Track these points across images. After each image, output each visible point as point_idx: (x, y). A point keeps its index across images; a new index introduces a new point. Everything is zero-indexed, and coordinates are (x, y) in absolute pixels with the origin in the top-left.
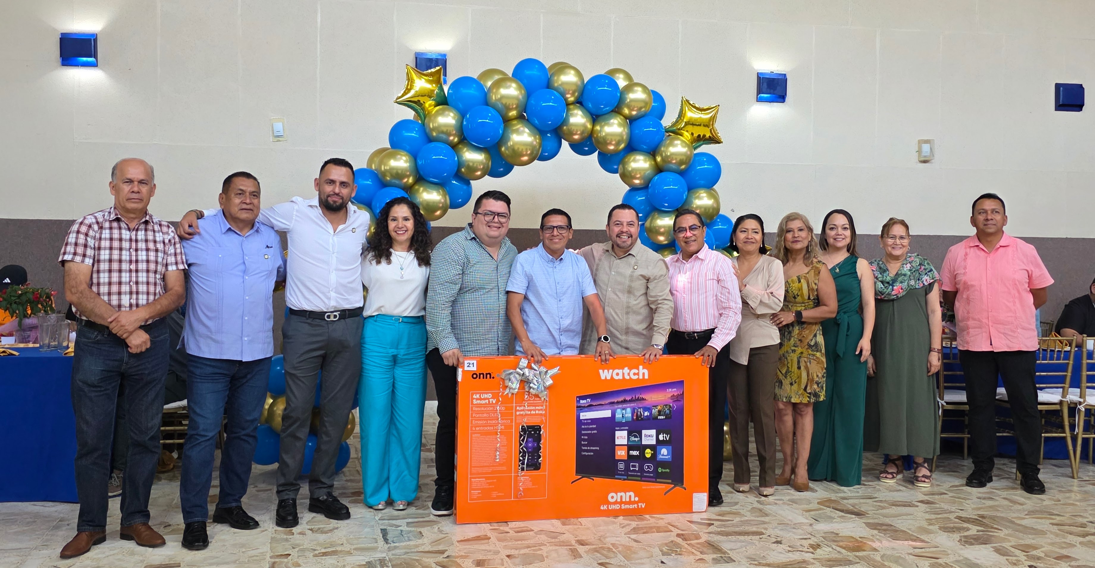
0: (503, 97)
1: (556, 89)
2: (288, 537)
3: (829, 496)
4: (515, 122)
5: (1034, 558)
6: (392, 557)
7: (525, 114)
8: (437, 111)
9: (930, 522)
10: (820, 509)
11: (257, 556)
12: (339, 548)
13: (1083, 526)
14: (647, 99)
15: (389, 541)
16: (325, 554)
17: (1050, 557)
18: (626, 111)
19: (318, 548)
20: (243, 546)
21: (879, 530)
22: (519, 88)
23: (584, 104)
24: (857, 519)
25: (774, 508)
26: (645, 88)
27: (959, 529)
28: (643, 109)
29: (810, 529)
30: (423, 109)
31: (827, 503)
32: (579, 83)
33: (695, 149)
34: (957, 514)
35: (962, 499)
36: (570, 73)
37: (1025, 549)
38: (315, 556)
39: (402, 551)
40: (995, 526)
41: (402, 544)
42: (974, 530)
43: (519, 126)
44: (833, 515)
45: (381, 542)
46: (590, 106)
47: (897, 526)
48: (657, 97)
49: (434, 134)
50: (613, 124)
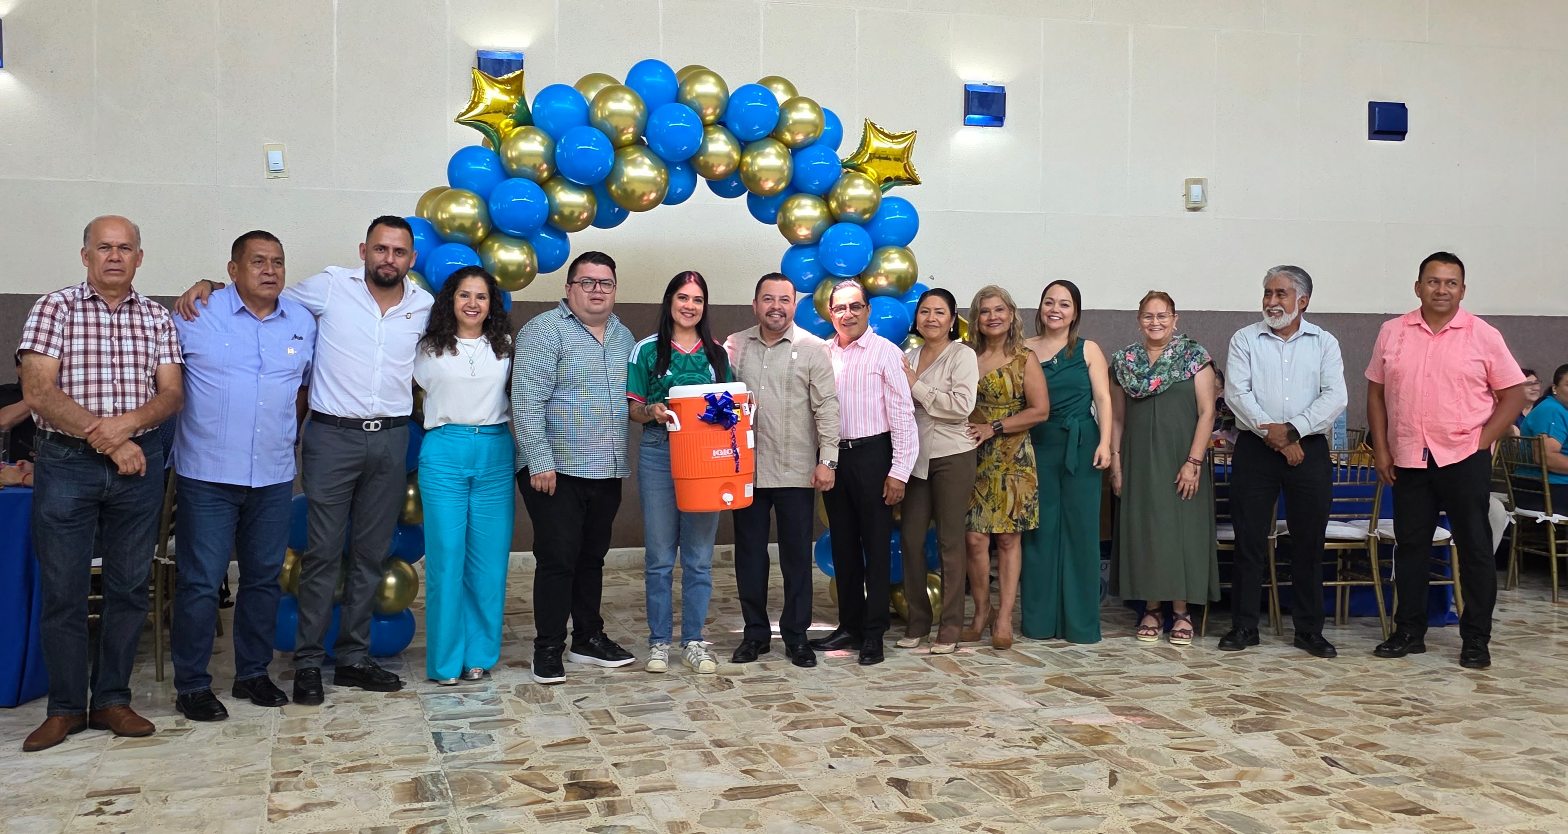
0: (612, 114)
1: (689, 104)
2: (297, 747)
3: (1061, 672)
4: (630, 150)
5: (1329, 748)
6: (449, 771)
7: (644, 138)
8: (518, 134)
9: (1195, 703)
10: (1048, 690)
11: (253, 775)
12: (373, 761)
13: (1397, 703)
14: (818, 121)
15: (445, 749)
16: (351, 769)
17: (1350, 745)
18: (788, 137)
19: (342, 761)
20: (232, 761)
21: (1127, 715)
22: (636, 101)
23: (728, 125)
24: (1097, 701)
25: (986, 689)
26: (814, 105)
27: (1233, 712)
28: (812, 135)
29: (1033, 717)
30: (497, 131)
31: (1057, 681)
32: (722, 95)
33: (884, 191)
34: (1232, 692)
35: (1239, 671)
36: (707, 82)
37: (1318, 735)
38: (338, 772)
39: (463, 762)
40: (1281, 707)
41: (462, 752)
42: (1252, 712)
43: (636, 155)
44: (1066, 697)
45: (433, 751)
46: (737, 127)
47: (1151, 709)
48: (830, 118)
49: (515, 167)
50: (769, 154)
